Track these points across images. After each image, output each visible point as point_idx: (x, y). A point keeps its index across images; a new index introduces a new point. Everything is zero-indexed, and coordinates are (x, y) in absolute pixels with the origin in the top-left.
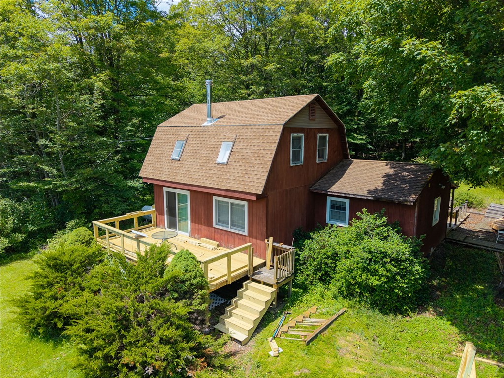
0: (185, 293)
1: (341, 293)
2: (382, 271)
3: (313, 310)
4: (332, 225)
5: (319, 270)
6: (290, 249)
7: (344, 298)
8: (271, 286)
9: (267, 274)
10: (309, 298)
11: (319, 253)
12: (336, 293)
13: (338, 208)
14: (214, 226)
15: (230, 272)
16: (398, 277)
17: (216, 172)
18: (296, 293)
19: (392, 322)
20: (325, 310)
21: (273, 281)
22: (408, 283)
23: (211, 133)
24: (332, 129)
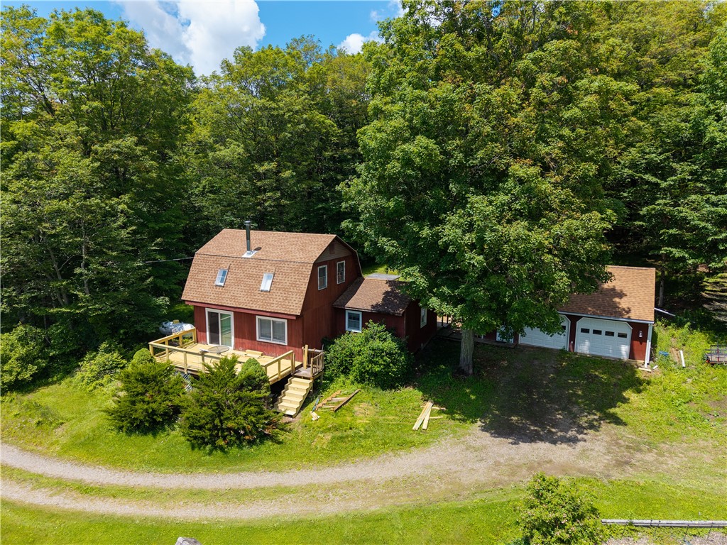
0: (256, 386)
1: (356, 380)
2: (381, 361)
3: (338, 392)
4: (350, 332)
5: (341, 365)
6: (321, 352)
7: (359, 383)
8: (309, 379)
9: (304, 371)
10: (335, 386)
11: (341, 354)
12: (353, 380)
13: (354, 318)
14: (258, 339)
15: (280, 372)
16: (391, 365)
17: (260, 297)
18: (325, 384)
19: (388, 394)
20: (346, 392)
21: (310, 375)
22: (397, 368)
23: (252, 265)
24: (347, 257)
